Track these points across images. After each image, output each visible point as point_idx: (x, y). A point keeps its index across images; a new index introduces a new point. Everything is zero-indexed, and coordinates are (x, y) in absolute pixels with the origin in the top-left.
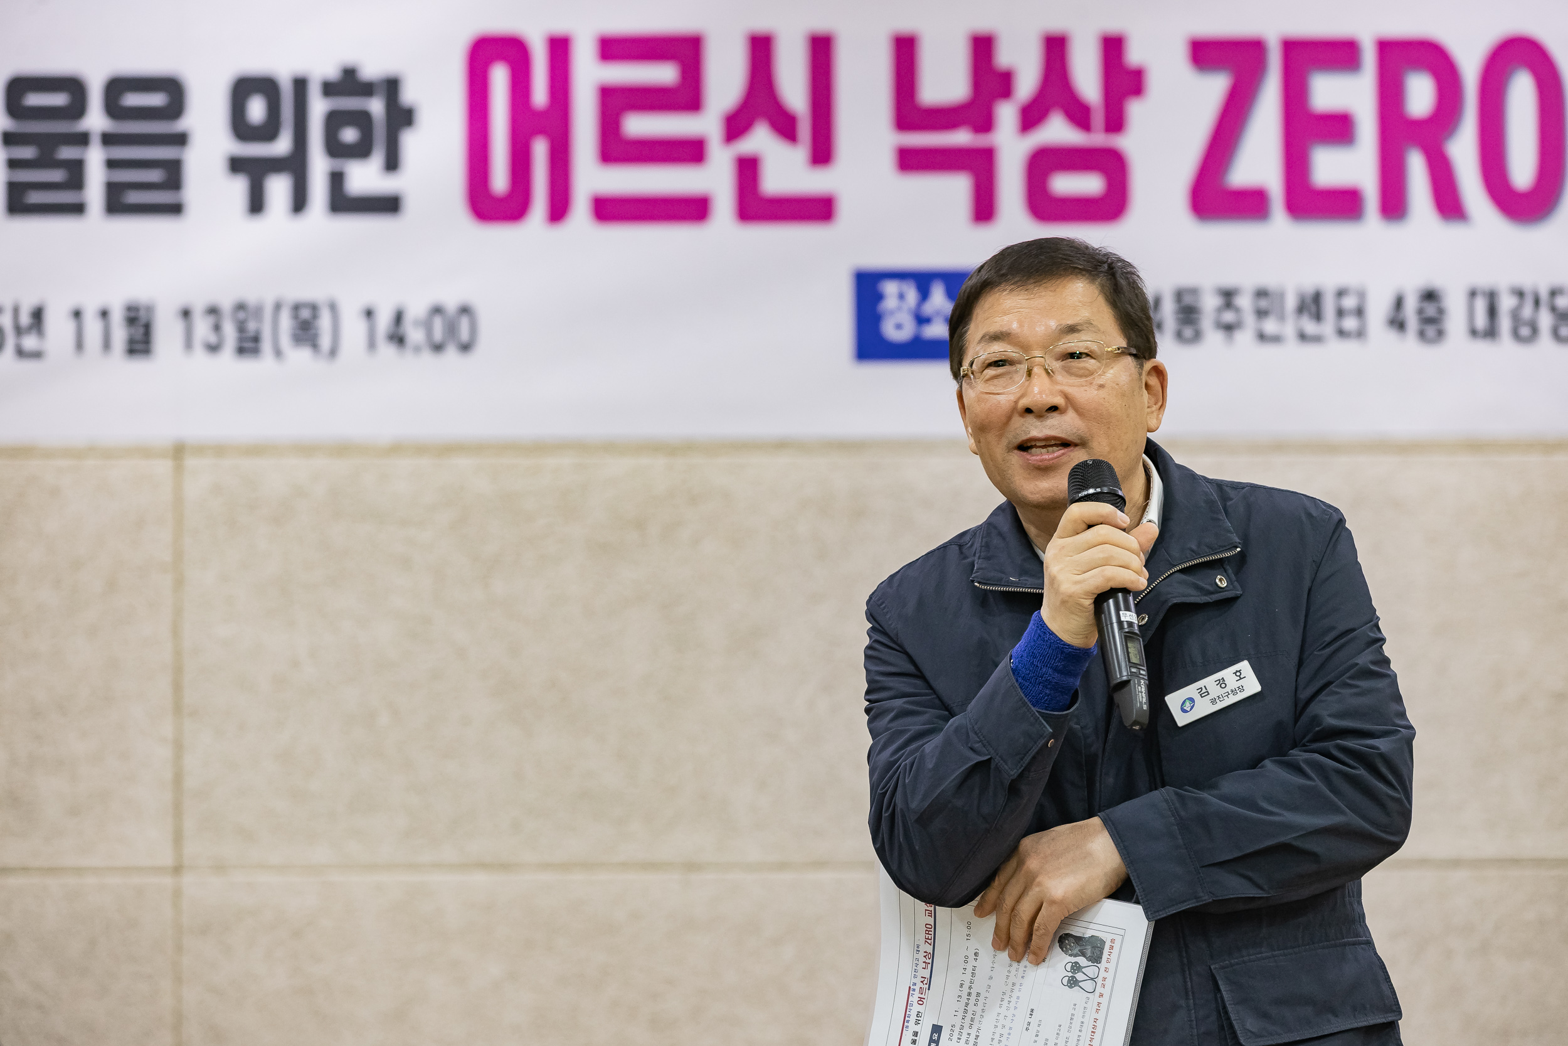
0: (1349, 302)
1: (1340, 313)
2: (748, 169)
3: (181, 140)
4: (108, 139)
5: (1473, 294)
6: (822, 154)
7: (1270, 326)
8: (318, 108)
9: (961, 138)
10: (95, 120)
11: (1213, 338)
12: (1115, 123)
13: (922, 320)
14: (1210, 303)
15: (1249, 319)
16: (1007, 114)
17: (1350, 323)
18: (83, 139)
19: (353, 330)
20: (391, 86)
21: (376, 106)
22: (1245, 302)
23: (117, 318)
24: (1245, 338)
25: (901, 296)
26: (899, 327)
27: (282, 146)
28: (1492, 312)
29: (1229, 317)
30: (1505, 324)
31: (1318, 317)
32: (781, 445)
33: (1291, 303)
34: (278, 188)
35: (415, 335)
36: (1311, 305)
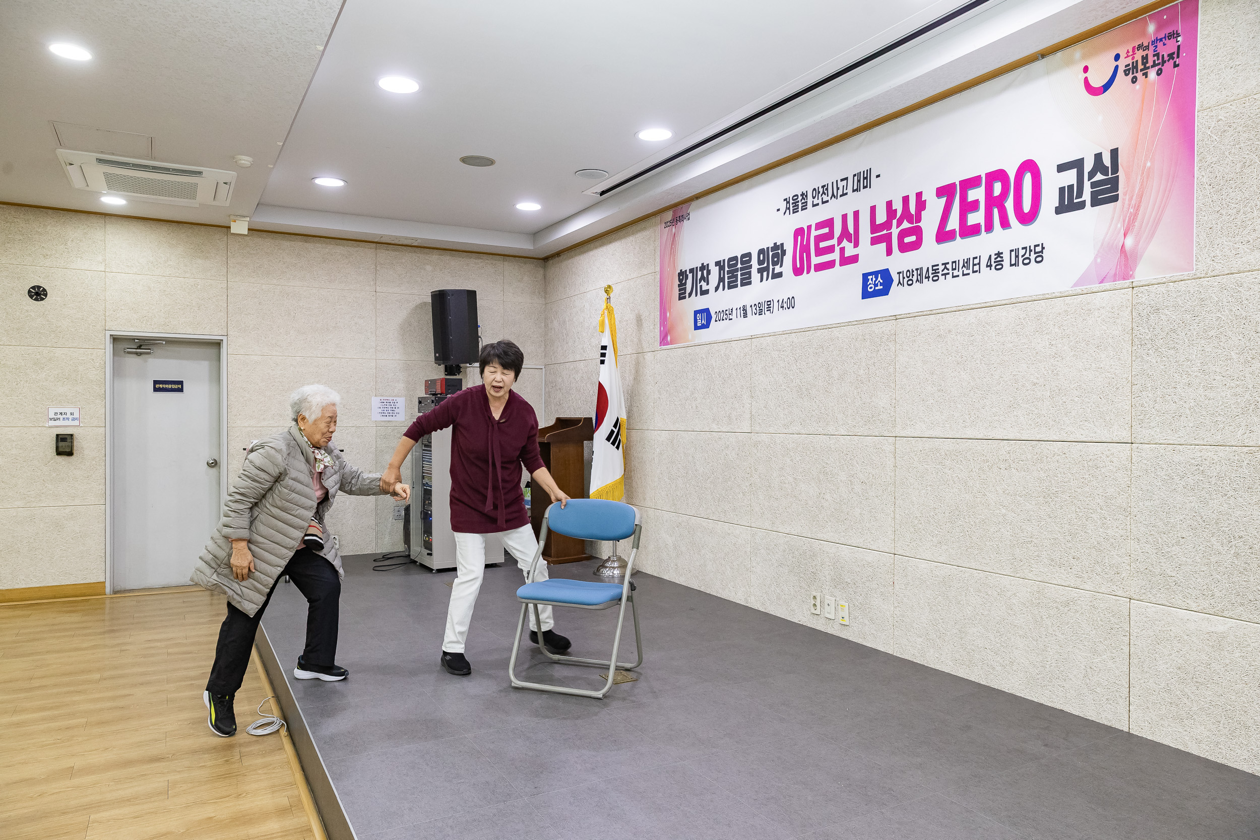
0: (976, 261)
1: (974, 265)
2: (842, 250)
3: (751, 267)
4: (742, 269)
5: (1011, 251)
6: (856, 245)
7: (956, 273)
8: (771, 254)
9: (885, 232)
10: (739, 266)
11: (942, 278)
12: (919, 219)
13: (876, 285)
14: (941, 267)
15: (951, 271)
16: (895, 222)
17: (976, 268)
18: (737, 270)
19: (776, 304)
20: (782, 244)
21: (780, 251)
22: (950, 266)
23: (742, 309)
24: (949, 277)
25: (872, 279)
26: (871, 288)
27: (765, 265)
28: (1017, 256)
29: (946, 271)
30: (1021, 259)
31: (968, 268)
32: (849, 323)
33: (961, 265)
34: (765, 274)
35: (785, 305)
36: (966, 263)
